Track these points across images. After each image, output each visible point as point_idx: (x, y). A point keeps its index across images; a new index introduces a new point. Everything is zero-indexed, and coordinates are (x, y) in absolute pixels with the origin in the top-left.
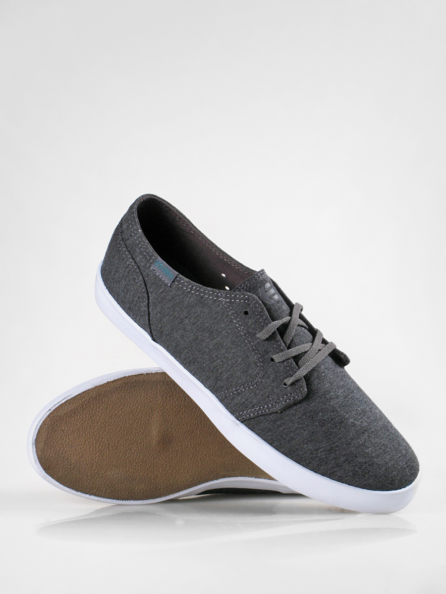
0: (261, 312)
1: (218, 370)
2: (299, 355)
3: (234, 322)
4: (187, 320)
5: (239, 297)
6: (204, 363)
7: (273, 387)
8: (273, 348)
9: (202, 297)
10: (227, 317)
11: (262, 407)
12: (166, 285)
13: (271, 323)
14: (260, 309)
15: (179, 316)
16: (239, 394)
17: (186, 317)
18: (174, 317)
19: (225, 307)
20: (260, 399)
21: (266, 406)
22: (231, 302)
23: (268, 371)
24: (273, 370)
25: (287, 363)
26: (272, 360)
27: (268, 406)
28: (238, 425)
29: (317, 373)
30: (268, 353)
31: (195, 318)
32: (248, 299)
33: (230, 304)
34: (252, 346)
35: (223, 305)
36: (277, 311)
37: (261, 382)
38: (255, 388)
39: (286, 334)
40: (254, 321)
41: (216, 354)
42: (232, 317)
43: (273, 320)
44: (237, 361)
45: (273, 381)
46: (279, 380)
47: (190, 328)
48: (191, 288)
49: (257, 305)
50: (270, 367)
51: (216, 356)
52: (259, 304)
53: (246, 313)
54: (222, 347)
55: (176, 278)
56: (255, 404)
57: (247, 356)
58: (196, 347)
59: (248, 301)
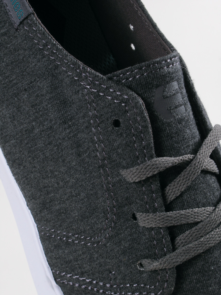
0: (141, 132)
1: (48, 193)
2: (181, 225)
3: (91, 131)
4: (26, 96)
5: (112, 92)
6: (32, 172)
7: (121, 261)
8: (142, 200)
9: (57, 67)
10: (84, 117)
11: (94, 282)
12: (11, 24)
13: (152, 157)
14: (142, 126)
15: (17, 83)
16: (67, 243)
17: (25, 90)
18: (10, 82)
19: (86, 100)
20: (95, 268)
21: (101, 284)
22: (97, 96)
23: (121, 234)
24: (130, 235)
25: (156, 234)
26: (135, 218)
27: (105, 285)
28: (53, 288)
29: (202, 263)
30: (130, 204)
31: (37, 96)
32: (126, 102)
33: (95, 97)
34: (108, 183)
35: (83, 95)
36: (172, 138)
37: (105, 245)
38: (94, 248)
39: (173, 183)
40: (124, 142)
41: (52, 169)
42: (92, 121)
43: (159, 154)
44: (79, 194)
45: (124, 253)
46: (134, 256)
47: (27, 109)
48: (45, 45)
49: (139, 119)
50: (126, 228)
51: (52, 172)
52: (143, 117)
53: (116, 123)
54: (63, 161)
55: (26, 18)
56: (86, 272)
57: (96, 193)
58: (27, 143)
59: (125, 106)
